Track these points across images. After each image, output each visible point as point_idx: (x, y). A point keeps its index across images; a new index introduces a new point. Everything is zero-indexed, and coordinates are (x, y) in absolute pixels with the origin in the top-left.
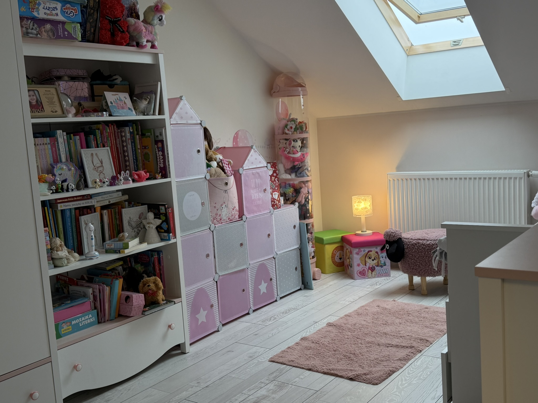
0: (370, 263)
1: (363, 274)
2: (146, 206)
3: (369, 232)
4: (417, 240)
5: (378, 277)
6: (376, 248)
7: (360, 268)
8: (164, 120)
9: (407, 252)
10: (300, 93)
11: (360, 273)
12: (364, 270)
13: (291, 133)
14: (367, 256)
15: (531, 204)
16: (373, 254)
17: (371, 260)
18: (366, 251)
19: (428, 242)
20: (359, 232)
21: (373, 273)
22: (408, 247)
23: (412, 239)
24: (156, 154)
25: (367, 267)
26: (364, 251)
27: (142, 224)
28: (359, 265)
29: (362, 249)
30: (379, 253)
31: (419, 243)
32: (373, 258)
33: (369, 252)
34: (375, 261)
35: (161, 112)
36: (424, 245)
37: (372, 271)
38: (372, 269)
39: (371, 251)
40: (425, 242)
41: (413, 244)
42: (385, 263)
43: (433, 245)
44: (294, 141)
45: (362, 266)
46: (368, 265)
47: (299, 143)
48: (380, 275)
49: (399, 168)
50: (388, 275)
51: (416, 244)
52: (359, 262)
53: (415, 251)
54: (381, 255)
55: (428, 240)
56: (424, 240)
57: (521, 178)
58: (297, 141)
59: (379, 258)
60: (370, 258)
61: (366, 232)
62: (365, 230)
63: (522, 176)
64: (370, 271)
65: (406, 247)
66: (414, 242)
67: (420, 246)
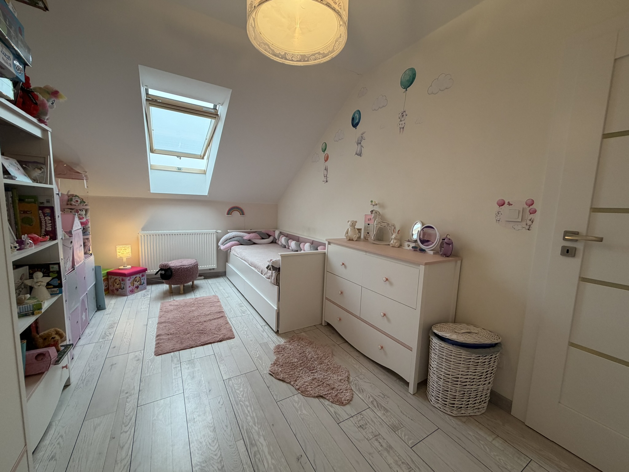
0: (136, 284)
1: (132, 292)
2: (27, 267)
3: (129, 267)
4: (180, 266)
5: (140, 291)
6: (140, 275)
7: (130, 289)
8: (52, 189)
9: (174, 274)
10: (83, 178)
11: (130, 291)
12: (133, 289)
13: (77, 205)
14: (135, 280)
15: (218, 244)
16: (138, 279)
17: (136, 282)
18: (134, 278)
19: (186, 267)
20: (122, 267)
21: (138, 289)
22: (174, 271)
23: (176, 266)
24: (40, 219)
25: (135, 287)
26: (133, 278)
27: (23, 284)
28: (130, 287)
29: (132, 277)
30: (141, 278)
31: (181, 268)
32: (137, 281)
33: (135, 278)
34: (139, 283)
35: (51, 183)
36: (184, 268)
37: (137, 289)
38: (137, 287)
39: (137, 277)
40: (184, 267)
41: (178, 269)
42: (144, 282)
43: (188, 267)
44: (80, 210)
45: (131, 287)
46: (135, 285)
47: (84, 212)
48: (141, 290)
49: (143, 229)
50: (145, 289)
51: (180, 268)
52: (130, 285)
53: (180, 272)
54: (141, 279)
55: (185, 266)
56: (183, 266)
57: (214, 234)
58: (82, 211)
59: (141, 280)
60: (136, 281)
61: (127, 267)
62: (126, 266)
63: (215, 232)
64: (136, 289)
65: (173, 271)
66: (179, 267)
67: (182, 269)
